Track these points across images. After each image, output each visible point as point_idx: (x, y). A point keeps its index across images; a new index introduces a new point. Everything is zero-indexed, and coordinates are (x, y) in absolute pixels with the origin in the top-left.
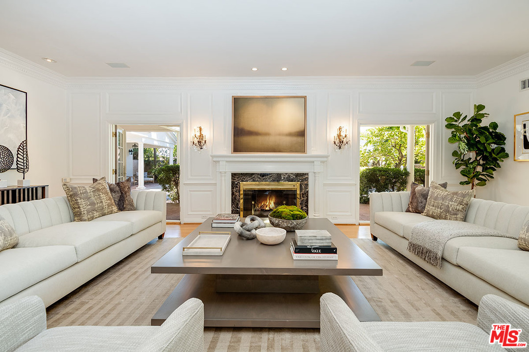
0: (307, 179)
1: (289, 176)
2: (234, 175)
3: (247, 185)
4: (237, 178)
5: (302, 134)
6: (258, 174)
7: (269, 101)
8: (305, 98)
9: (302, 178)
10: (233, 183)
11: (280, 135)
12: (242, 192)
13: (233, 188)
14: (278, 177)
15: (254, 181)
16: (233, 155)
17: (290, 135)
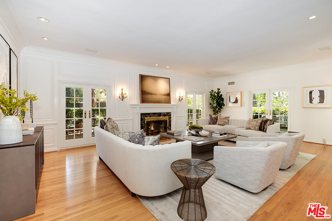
0: (170, 115)
1: (164, 114)
2: (141, 114)
3: (147, 119)
4: (143, 115)
5: (169, 95)
6: (152, 113)
7: (155, 78)
8: (169, 79)
9: (168, 114)
10: (141, 118)
11: (161, 95)
12: (146, 122)
13: (141, 121)
14: (160, 114)
15: (150, 117)
16: (141, 104)
17: (165, 95)
